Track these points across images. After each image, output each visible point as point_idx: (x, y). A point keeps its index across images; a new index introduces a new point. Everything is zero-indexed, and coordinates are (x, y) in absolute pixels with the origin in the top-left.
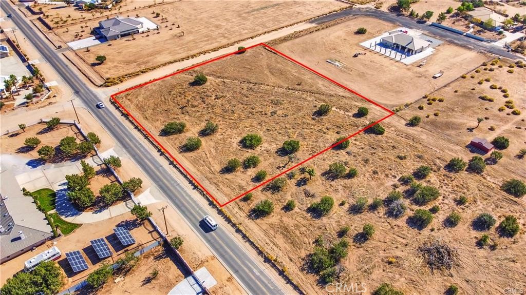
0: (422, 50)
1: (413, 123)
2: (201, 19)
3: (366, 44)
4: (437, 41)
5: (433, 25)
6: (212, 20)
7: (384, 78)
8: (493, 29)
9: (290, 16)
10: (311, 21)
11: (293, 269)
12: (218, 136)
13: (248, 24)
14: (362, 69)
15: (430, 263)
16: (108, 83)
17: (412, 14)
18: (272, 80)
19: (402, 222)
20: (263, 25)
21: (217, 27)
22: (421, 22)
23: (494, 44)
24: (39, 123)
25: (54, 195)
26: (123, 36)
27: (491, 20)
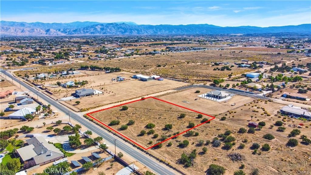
0: (225, 97)
1: (223, 119)
2: (123, 90)
3: (201, 96)
4: (232, 95)
5: (230, 89)
6: (128, 90)
7: (209, 106)
8: (257, 90)
9: (164, 88)
10: (174, 89)
11: (173, 164)
12: (135, 125)
13: (145, 91)
14: (199, 104)
15: (233, 160)
16: (81, 110)
17: (220, 86)
18: (158, 108)
19: (219, 148)
20: (152, 91)
21: (131, 92)
22: (225, 88)
23: (258, 95)
24: (52, 123)
25: (62, 145)
26: (86, 96)
27: (255, 86)
